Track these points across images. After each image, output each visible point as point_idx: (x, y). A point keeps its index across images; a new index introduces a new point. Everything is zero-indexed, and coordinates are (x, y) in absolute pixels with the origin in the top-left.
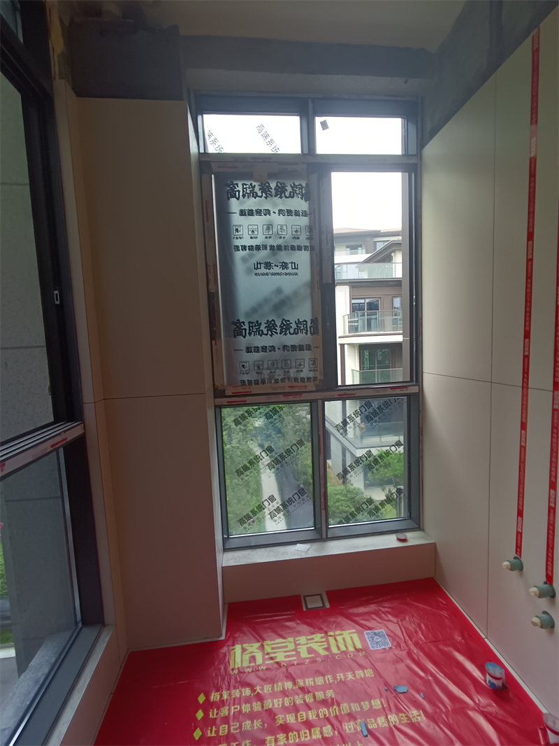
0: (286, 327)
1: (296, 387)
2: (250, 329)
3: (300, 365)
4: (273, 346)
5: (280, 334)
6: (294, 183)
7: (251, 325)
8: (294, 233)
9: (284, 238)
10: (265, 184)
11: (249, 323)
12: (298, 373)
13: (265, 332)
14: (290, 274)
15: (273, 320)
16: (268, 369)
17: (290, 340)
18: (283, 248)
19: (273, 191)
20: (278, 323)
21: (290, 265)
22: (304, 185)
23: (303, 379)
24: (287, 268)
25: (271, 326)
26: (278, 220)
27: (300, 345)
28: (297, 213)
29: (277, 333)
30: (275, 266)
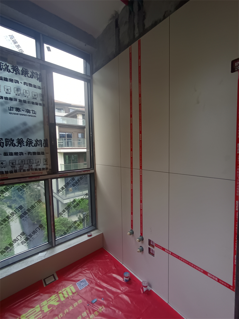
0: (29, 143)
1: (36, 173)
2: (6, 143)
3: (38, 162)
4: (22, 152)
5: (26, 146)
6: (33, 71)
7: (7, 140)
8: (33, 96)
9: (28, 97)
10: (15, 67)
11: (6, 139)
12: (37, 166)
13: (17, 144)
14: (32, 116)
15: (21, 139)
16: (19, 164)
17: (32, 149)
18: (27, 102)
19: (20, 72)
20: (25, 140)
21: (31, 112)
22: (39, 74)
23: (40, 169)
24: (30, 113)
25: (20, 142)
26: (24, 88)
27: (38, 152)
28: (35, 87)
29: (24, 146)
30: (22, 110)
